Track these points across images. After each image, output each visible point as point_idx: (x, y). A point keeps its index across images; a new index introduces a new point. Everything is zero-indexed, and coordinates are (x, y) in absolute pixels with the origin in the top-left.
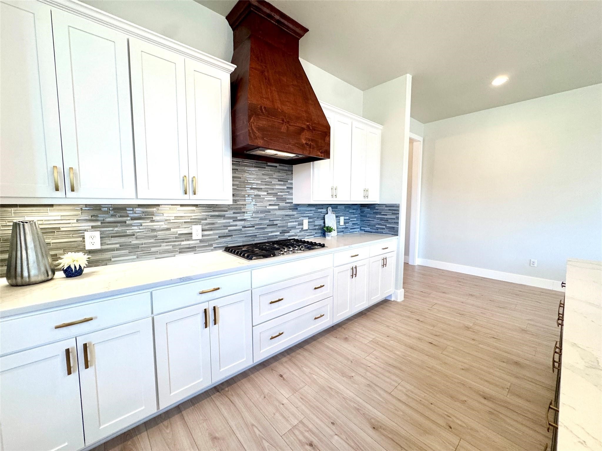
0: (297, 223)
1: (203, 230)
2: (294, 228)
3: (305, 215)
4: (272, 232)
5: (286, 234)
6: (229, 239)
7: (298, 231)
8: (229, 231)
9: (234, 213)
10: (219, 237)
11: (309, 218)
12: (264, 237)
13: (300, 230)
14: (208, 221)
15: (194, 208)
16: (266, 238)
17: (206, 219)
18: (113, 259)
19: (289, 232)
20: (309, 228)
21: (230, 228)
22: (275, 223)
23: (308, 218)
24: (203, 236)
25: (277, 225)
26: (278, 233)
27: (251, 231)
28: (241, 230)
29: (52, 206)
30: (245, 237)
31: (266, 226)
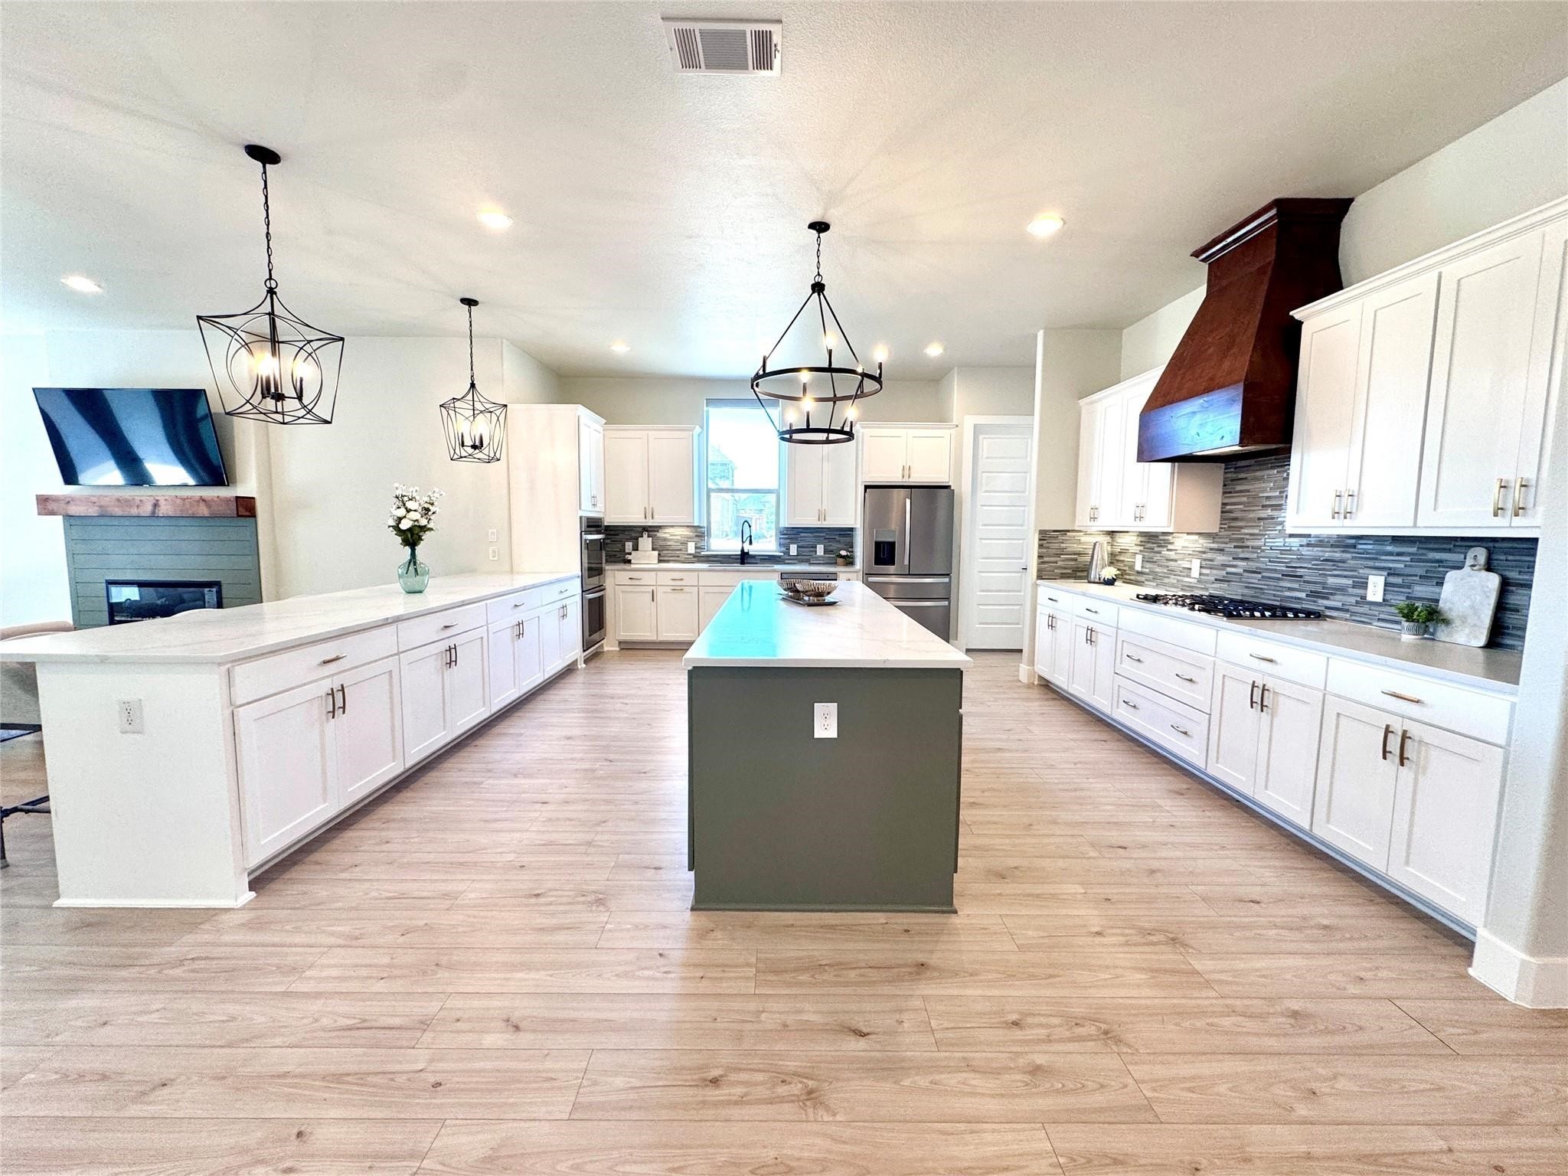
0: (1350, 582)
1: (1201, 567)
2: (1342, 590)
3: (1378, 564)
4: (1290, 589)
5: (1321, 601)
6: (1225, 585)
7: (1353, 600)
8: (1227, 573)
9: (1235, 547)
10: (1216, 580)
11: (1389, 574)
12: (1274, 595)
13: (1359, 599)
14: (1209, 556)
15: (1196, 537)
16: (1279, 599)
17: (1204, 552)
18: (1146, 583)
19: (1327, 599)
20: (1384, 600)
21: (1229, 570)
22: (1300, 572)
23: (1386, 573)
24: (1200, 574)
25: (1301, 577)
26: (1303, 595)
27: (1255, 579)
28: (1241, 575)
29: (1127, 532)
30: (1247, 587)
31: (1280, 576)
